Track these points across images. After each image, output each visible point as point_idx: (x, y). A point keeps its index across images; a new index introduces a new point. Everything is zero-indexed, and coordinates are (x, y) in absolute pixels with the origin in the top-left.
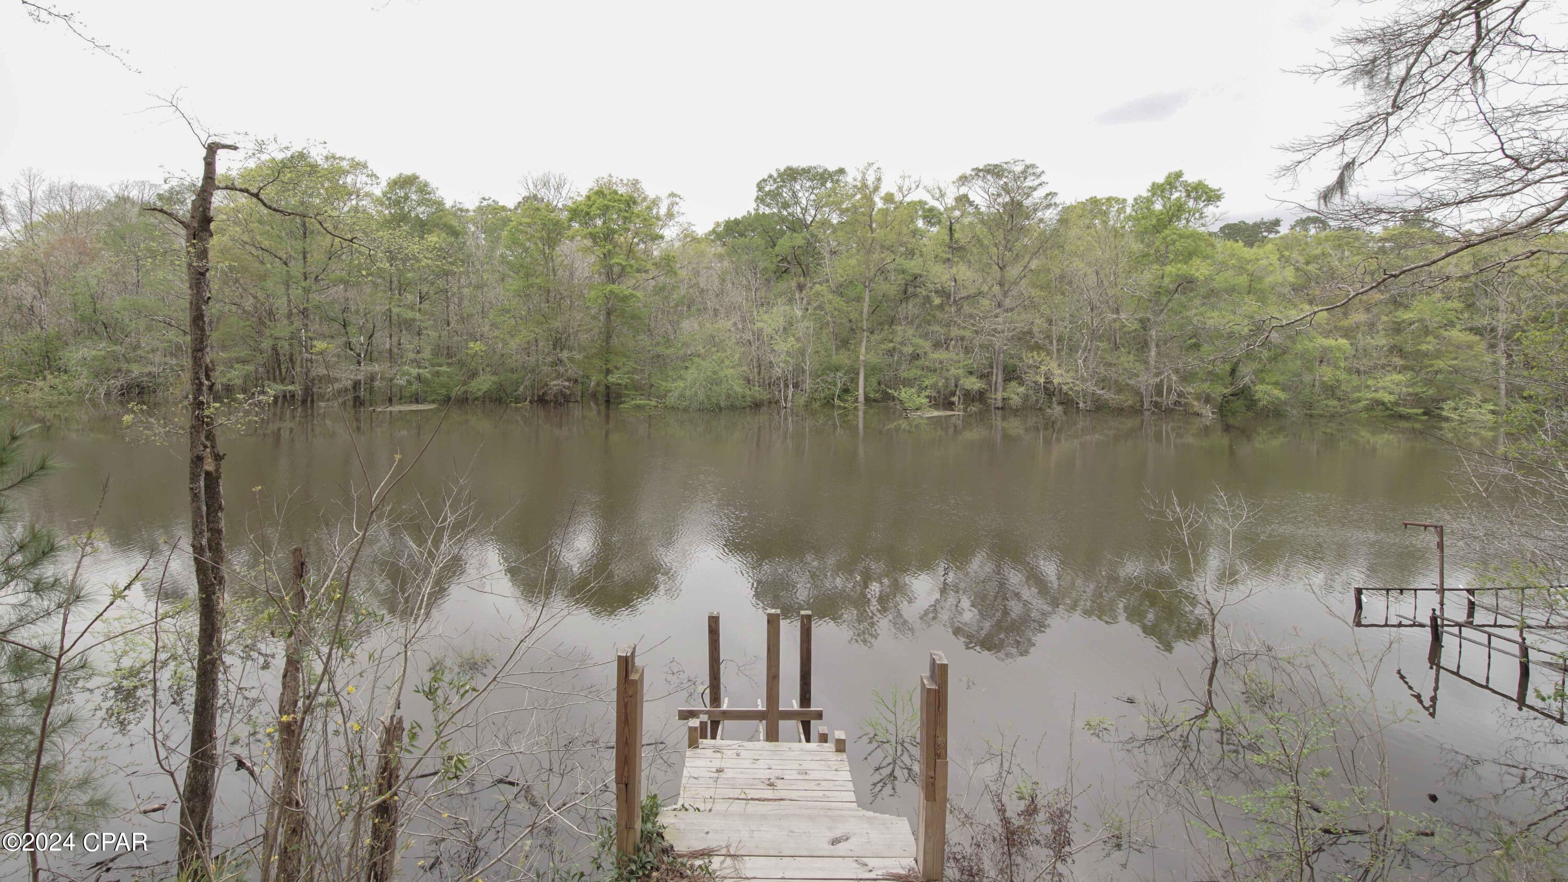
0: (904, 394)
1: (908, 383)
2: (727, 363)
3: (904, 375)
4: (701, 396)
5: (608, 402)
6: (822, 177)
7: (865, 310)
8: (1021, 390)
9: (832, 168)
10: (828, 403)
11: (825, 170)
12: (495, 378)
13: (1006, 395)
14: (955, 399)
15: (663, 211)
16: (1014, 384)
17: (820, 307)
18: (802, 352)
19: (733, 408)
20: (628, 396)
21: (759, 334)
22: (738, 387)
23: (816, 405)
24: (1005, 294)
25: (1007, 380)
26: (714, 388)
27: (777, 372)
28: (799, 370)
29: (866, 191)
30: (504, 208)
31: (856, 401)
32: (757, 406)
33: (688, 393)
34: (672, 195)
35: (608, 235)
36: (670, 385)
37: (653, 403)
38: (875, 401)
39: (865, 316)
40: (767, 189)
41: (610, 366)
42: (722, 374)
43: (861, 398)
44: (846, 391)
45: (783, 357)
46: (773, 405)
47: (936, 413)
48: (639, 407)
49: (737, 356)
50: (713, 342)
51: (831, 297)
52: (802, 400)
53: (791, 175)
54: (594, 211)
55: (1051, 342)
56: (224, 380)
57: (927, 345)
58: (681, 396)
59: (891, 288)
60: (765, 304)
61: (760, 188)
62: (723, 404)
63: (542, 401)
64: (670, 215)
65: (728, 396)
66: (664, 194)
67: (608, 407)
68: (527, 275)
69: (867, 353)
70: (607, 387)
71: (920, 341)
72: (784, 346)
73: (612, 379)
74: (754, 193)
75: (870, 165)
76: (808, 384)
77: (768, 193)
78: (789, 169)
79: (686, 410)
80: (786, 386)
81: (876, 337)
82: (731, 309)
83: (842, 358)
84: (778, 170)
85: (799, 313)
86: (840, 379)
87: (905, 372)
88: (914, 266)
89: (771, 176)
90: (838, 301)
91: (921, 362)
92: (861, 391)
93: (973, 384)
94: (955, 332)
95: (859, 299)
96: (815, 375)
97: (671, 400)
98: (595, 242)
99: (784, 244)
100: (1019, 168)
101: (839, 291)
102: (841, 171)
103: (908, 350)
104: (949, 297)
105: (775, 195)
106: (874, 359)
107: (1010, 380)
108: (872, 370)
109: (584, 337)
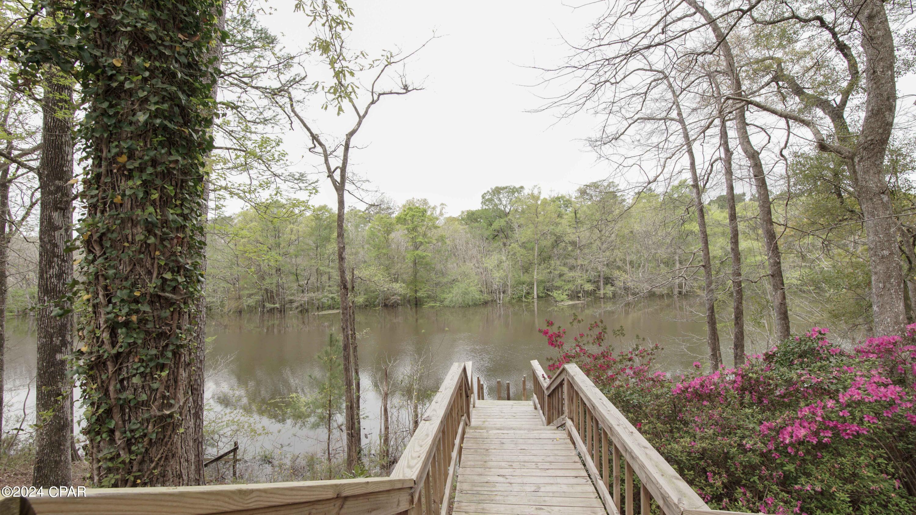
0: (555, 294)
1: (558, 288)
2: (471, 284)
3: (556, 284)
4: (460, 300)
5: (416, 304)
6: (513, 191)
7: (536, 254)
8: (613, 288)
9: (517, 186)
10: (520, 299)
11: (514, 187)
12: (366, 296)
13: (605, 292)
14: (580, 295)
15: (438, 212)
16: (609, 285)
17: (514, 254)
18: (507, 276)
19: (475, 305)
20: (426, 302)
21: (486, 269)
22: (477, 296)
23: (514, 301)
24: (602, 244)
25: (606, 284)
26: (466, 296)
27: (495, 287)
28: (505, 285)
29: (533, 197)
30: (360, 211)
31: (533, 298)
32: (486, 303)
33: (454, 299)
34: (442, 204)
35: (414, 229)
36: (445, 296)
37: (438, 305)
38: (542, 297)
39: (536, 257)
40: (487, 198)
41: (417, 288)
42: (470, 289)
43: (536, 297)
44: (528, 293)
45: (497, 280)
46: (494, 303)
47: (571, 303)
48: (433, 307)
49: (476, 281)
50: (465, 275)
51: (519, 249)
52: (508, 299)
53: (497, 191)
54: (408, 218)
55: (626, 265)
56: (247, 304)
57: (565, 269)
58: (451, 301)
59: (548, 242)
60: (488, 253)
61: (483, 197)
62: (470, 304)
63: (386, 305)
64: (441, 214)
65: (472, 300)
66: (438, 204)
67: (416, 307)
68: (379, 249)
69: (537, 275)
70: (416, 298)
71: (562, 268)
72: (497, 275)
73: (419, 294)
74: (480, 200)
75: (535, 186)
76: (510, 291)
77: (487, 200)
78: (497, 188)
79: (454, 307)
80: (499, 292)
81: (543, 266)
82: (472, 257)
83: (525, 278)
84: (491, 189)
85: (504, 258)
86: (525, 288)
87: (558, 283)
88: (558, 230)
89: (488, 192)
90: (523, 251)
91: (563, 278)
92: (535, 293)
93: (589, 287)
94: (580, 262)
95: (533, 249)
96: (513, 287)
97: (446, 303)
98: (408, 231)
99: (496, 225)
100: (605, 184)
101: (523, 246)
102: (522, 187)
103: (557, 272)
104: (576, 246)
105: (491, 200)
106: (541, 278)
107: (607, 284)
108: (540, 282)
109: (405, 276)
